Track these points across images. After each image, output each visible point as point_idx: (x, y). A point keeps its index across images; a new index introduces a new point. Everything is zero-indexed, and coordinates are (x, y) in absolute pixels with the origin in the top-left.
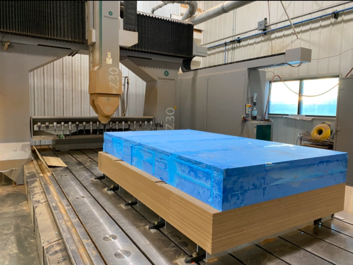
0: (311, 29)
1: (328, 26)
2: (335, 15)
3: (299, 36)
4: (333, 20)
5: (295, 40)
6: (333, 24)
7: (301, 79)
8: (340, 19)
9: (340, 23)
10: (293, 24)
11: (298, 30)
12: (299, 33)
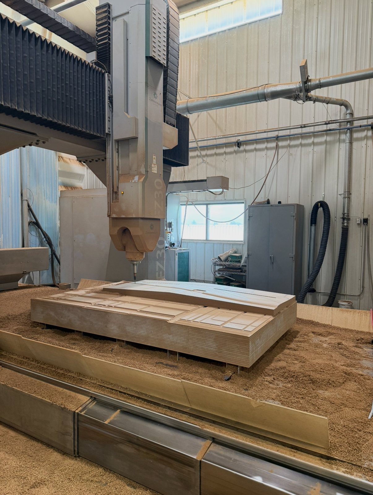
0: (216, 154)
1: (231, 153)
2: (238, 144)
3: (205, 159)
4: (236, 148)
5: (201, 163)
6: (236, 152)
7: (207, 204)
8: (242, 148)
9: (242, 152)
10: (200, 147)
11: (204, 153)
12: (204, 156)
